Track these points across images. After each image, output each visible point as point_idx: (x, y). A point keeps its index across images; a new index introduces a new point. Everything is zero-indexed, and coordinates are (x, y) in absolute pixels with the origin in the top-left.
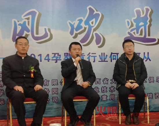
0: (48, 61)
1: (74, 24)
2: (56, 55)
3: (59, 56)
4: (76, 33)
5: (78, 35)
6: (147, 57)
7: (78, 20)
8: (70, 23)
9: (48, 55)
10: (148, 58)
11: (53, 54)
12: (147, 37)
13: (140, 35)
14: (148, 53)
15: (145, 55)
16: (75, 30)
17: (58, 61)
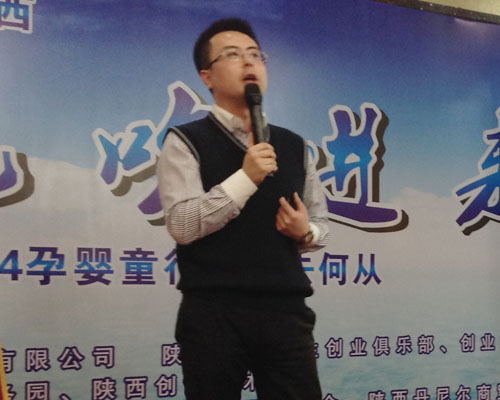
0: (15, 278)
1: (120, 140)
2: (47, 256)
3: (57, 260)
4: (124, 177)
5: (134, 184)
6: (368, 271)
7: (134, 130)
8: (101, 137)
10: (373, 274)
12: (370, 203)
13: (346, 196)
14: (373, 256)
15: (364, 264)
16: (120, 165)
17: (52, 277)
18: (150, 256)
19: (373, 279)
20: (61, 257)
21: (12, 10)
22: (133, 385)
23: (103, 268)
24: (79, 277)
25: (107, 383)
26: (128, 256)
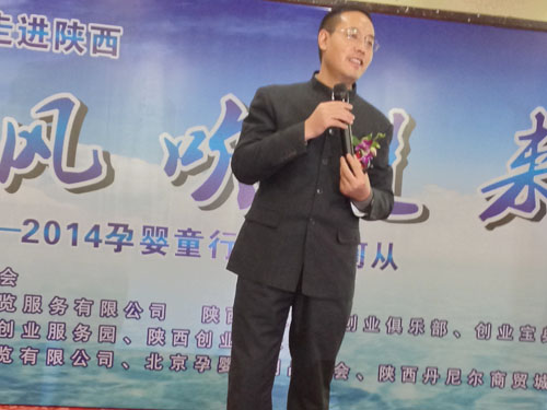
0: (96, 246)
1: (179, 144)
2: (121, 230)
3: (127, 234)
4: (182, 172)
5: (189, 177)
6: (386, 257)
7: (192, 134)
8: (166, 140)
9: (96, 228)
10: (390, 261)
11: (110, 225)
14: (391, 246)
15: (382, 252)
16: (179, 162)
17: (123, 247)
18: (197, 235)
19: (390, 265)
20: (131, 232)
21: (105, 40)
22: (179, 336)
23: (161, 242)
24: (144, 248)
25: (159, 331)
26: (181, 234)
